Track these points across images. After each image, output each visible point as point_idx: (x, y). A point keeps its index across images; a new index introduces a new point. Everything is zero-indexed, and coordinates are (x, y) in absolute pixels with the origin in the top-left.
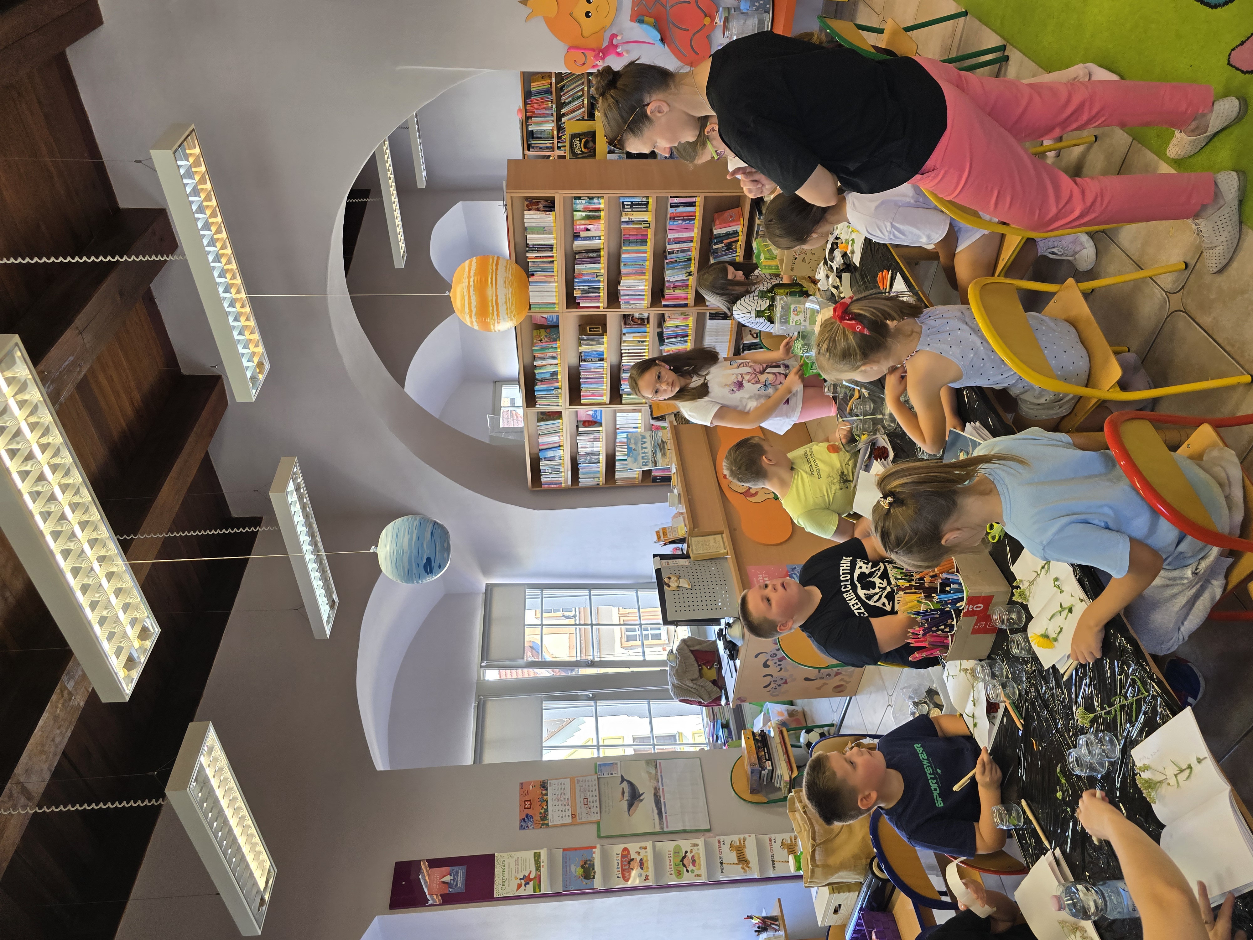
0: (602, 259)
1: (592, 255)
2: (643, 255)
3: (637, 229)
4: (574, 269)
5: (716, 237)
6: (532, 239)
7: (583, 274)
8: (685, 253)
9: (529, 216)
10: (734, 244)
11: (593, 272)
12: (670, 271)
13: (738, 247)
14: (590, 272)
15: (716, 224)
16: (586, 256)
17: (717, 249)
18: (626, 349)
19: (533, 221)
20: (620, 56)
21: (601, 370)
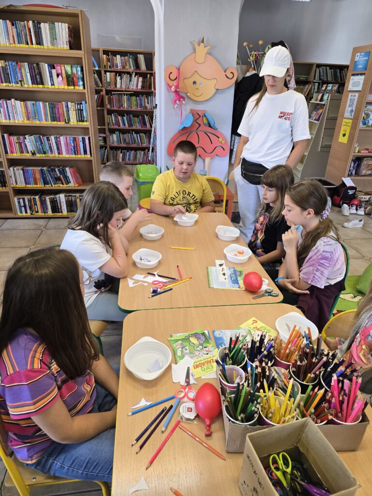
0: (36, 86)
1: (37, 78)
2: (43, 118)
3: (64, 114)
4: (24, 62)
5: (63, 169)
6: (45, 27)
7: (20, 69)
8: (49, 150)
9: (64, 27)
10: (60, 182)
11: (24, 78)
12: (34, 139)
13: (58, 185)
14: (24, 75)
15: (71, 169)
16: (36, 73)
17: (55, 171)
19: (61, 30)
20: (175, 103)
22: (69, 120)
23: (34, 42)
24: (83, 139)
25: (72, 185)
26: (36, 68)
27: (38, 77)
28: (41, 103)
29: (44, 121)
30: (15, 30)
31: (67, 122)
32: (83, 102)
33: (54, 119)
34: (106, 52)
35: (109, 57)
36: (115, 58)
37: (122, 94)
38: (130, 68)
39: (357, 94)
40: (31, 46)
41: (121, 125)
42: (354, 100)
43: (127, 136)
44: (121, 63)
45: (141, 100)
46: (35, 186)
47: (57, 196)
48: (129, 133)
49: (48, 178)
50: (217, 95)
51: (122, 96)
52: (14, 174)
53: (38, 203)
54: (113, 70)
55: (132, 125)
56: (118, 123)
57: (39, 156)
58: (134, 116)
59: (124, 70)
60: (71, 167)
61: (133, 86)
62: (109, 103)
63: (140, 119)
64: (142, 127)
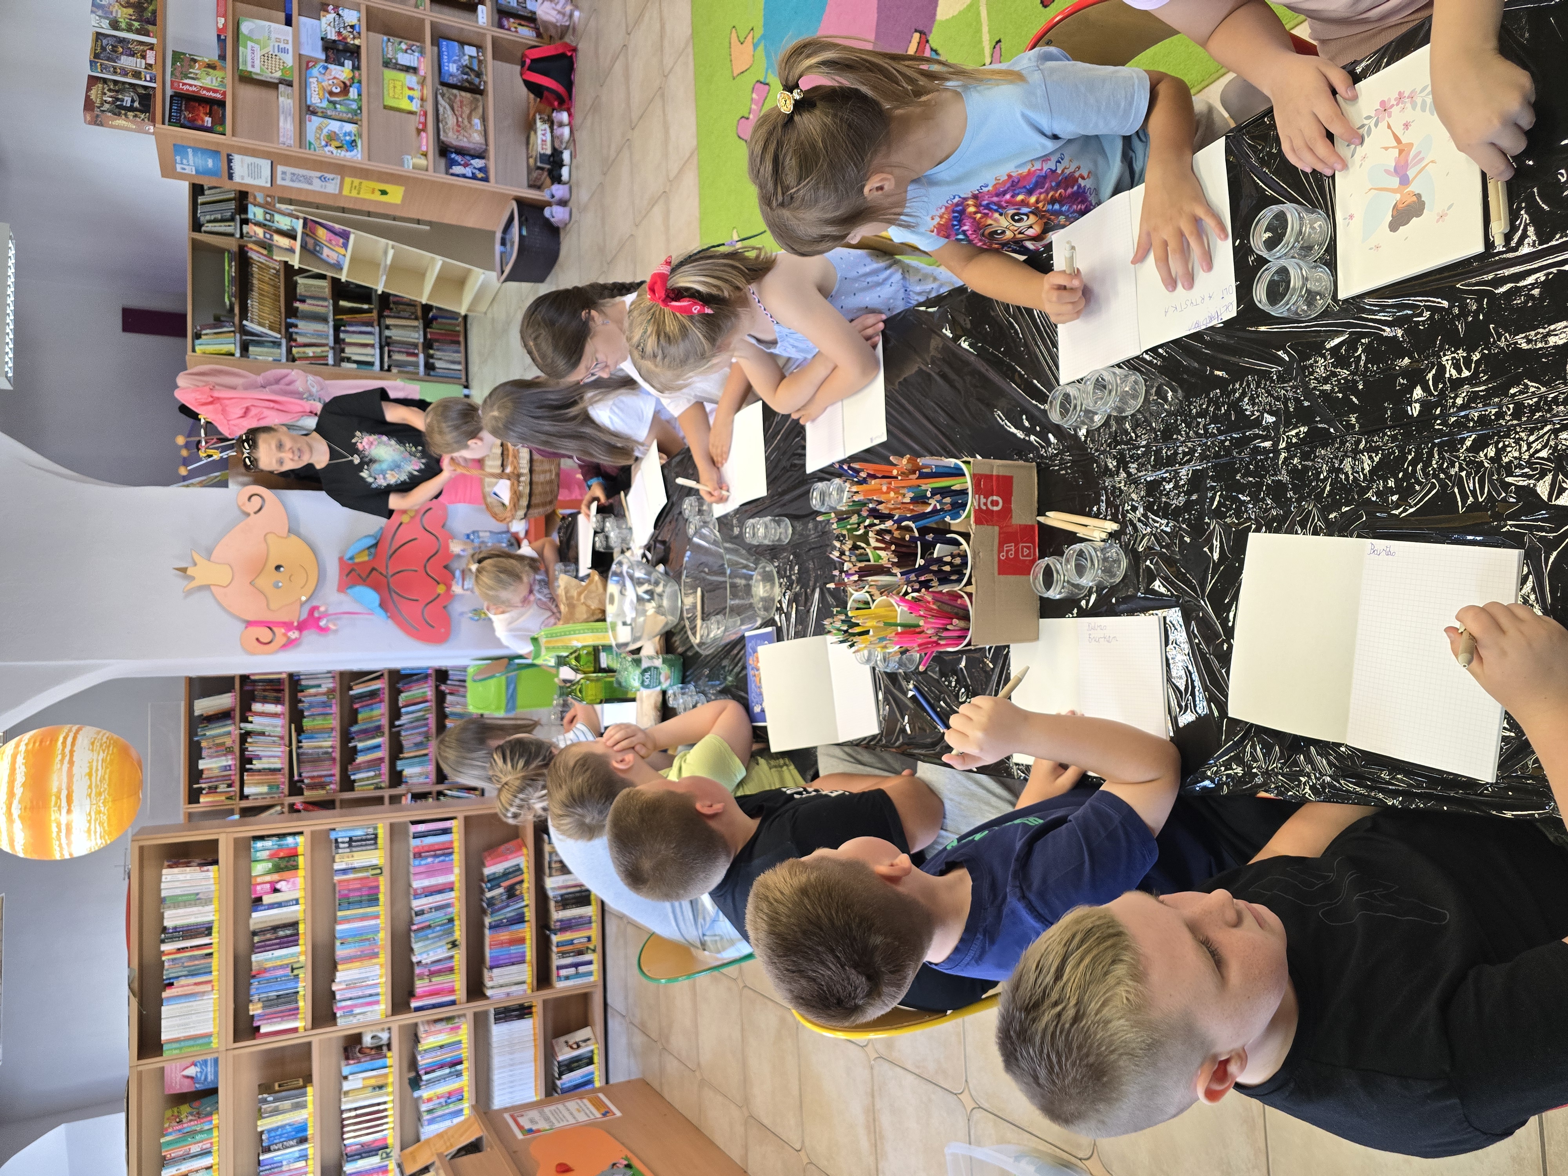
0: (301, 937)
1: (284, 934)
2: (373, 922)
3: (361, 879)
4: (250, 963)
5: (489, 881)
6: (173, 918)
7: (266, 970)
8: (443, 911)
9: (169, 878)
10: (517, 887)
11: (286, 962)
12: (420, 944)
13: (524, 891)
14: (279, 963)
15: (486, 863)
16: (273, 936)
17: (493, 898)
18: (350, 1110)
19: (177, 884)
20: (324, 630)
21: (303, 1163)
22: (374, 867)
23: (205, 941)
24: (417, 836)
25: (524, 860)
26: (263, 938)
27: (281, 933)
28: (339, 927)
29: (378, 921)
30: (183, 981)
31: (378, 871)
32: (333, 836)
33: (373, 900)
34: (193, 796)
35: (202, 789)
36: (205, 773)
37: (298, 755)
38: (229, 733)
39: (280, 169)
40: (215, 946)
41: (378, 754)
42: (293, 174)
43: (408, 739)
44: (217, 756)
45: (311, 706)
46: (528, 942)
47: (551, 894)
48: (398, 734)
49: (509, 915)
50: (303, 530)
51: (303, 754)
52: (501, 986)
53: (567, 936)
54: (237, 778)
55: (379, 727)
56: (375, 764)
57: (459, 933)
58: (355, 721)
59: (237, 749)
60: (483, 865)
61: (276, 727)
62: (322, 786)
63: (362, 707)
64: (381, 701)
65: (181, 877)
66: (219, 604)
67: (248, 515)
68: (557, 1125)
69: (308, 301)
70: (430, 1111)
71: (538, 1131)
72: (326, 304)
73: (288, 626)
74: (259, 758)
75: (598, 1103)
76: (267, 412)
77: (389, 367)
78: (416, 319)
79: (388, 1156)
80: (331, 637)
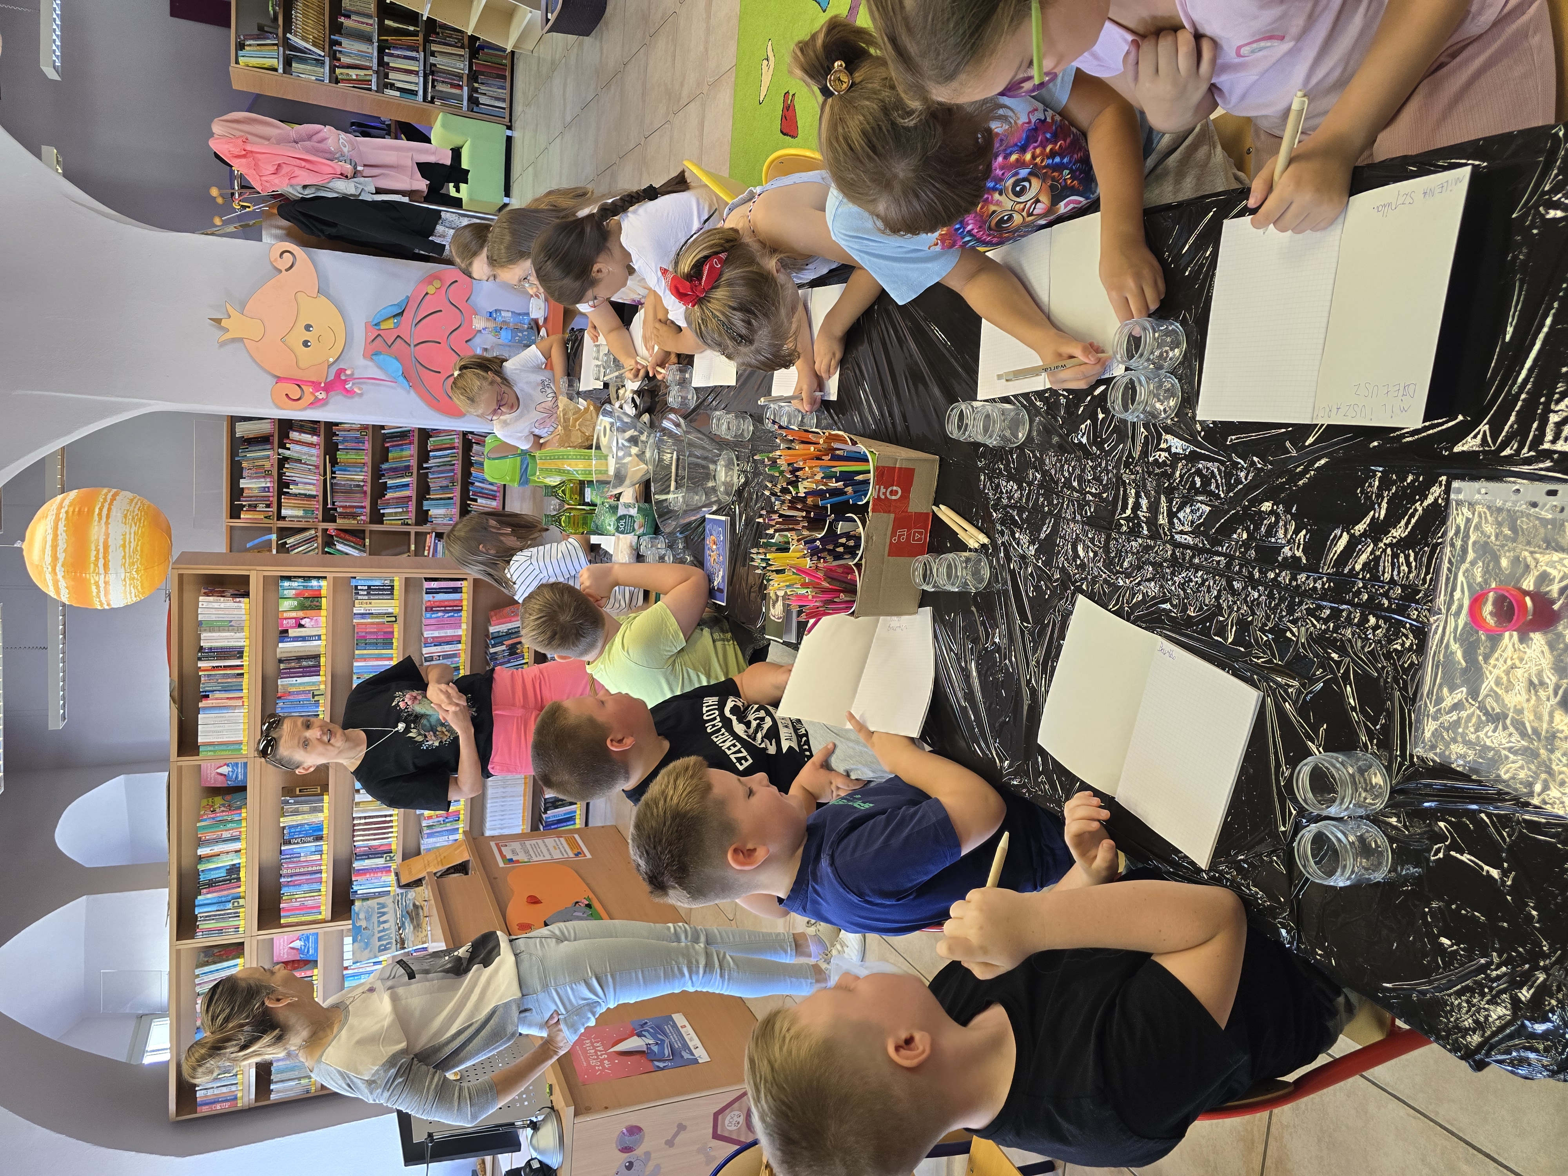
0: (322, 669)
1: (307, 664)
3: (378, 624)
4: (278, 685)
5: (493, 638)
6: (209, 640)
7: (290, 694)
9: (205, 604)
11: (308, 688)
14: (302, 689)
15: (492, 622)
16: (297, 666)
17: (495, 653)
18: (360, 818)
19: (213, 611)
20: (349, 393)
21: (318, 857)
22: (389, 615)
23: (237, 662)
24: (429, 591)
26: (288, 666)
27: (304, 664)
28: (356, 664)
30: (218, 695)
31: (394, 619)
32: (354, 583)
33: (388, 643)
34: (235, 512)
35: (243, 506)
36: (246, 491)
37: (332, 484)
38: (268, 457)
40: (245, 668)
41: (406, 493)
43: (435, 482)
44: (257, 478)
45: (344, 441)
48: (427, 474)
50: (332, 291)
51: (336, 484)
54: (275, 500)
55: (408, 467)
56: (403, 501)
58: (386, 460)
59: (275, 473)
60: (488, 622)
61: (312, 456)
62: (354, 516)
63: (393, 446)
64: (411, 443)
65: (216, 605)
66: (251, 357)
67: (280, 271)
68: (535, 859)
69: (354, 17)
70: (429, 827)
71: (518, 862)
72: (371, 21)
73: (316, 385)
74: (296, 483)
75: (572, 844)
76: (298, 172)
77: (433, 98)
78: (462, 47)
79: (391, 859)
80: (356, 399)
